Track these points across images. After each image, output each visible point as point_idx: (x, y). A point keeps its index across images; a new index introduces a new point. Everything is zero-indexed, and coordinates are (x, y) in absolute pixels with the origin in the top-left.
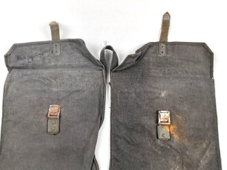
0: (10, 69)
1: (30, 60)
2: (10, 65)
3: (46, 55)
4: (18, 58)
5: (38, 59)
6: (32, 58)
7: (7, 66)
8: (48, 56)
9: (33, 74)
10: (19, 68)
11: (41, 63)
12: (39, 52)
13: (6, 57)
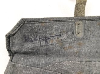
0: (12, 54)
1: (43, 43)
2: (14, 49)
3: (65, 36)
4: (26, 39)
5: (55, 41)
6: (45, 39)
7: (9, 50)
8: (68, 38)
9: (47, 64)
10: (26, 53)
11: (58, 48)
12: (55, 33)
13: (9, 37)
